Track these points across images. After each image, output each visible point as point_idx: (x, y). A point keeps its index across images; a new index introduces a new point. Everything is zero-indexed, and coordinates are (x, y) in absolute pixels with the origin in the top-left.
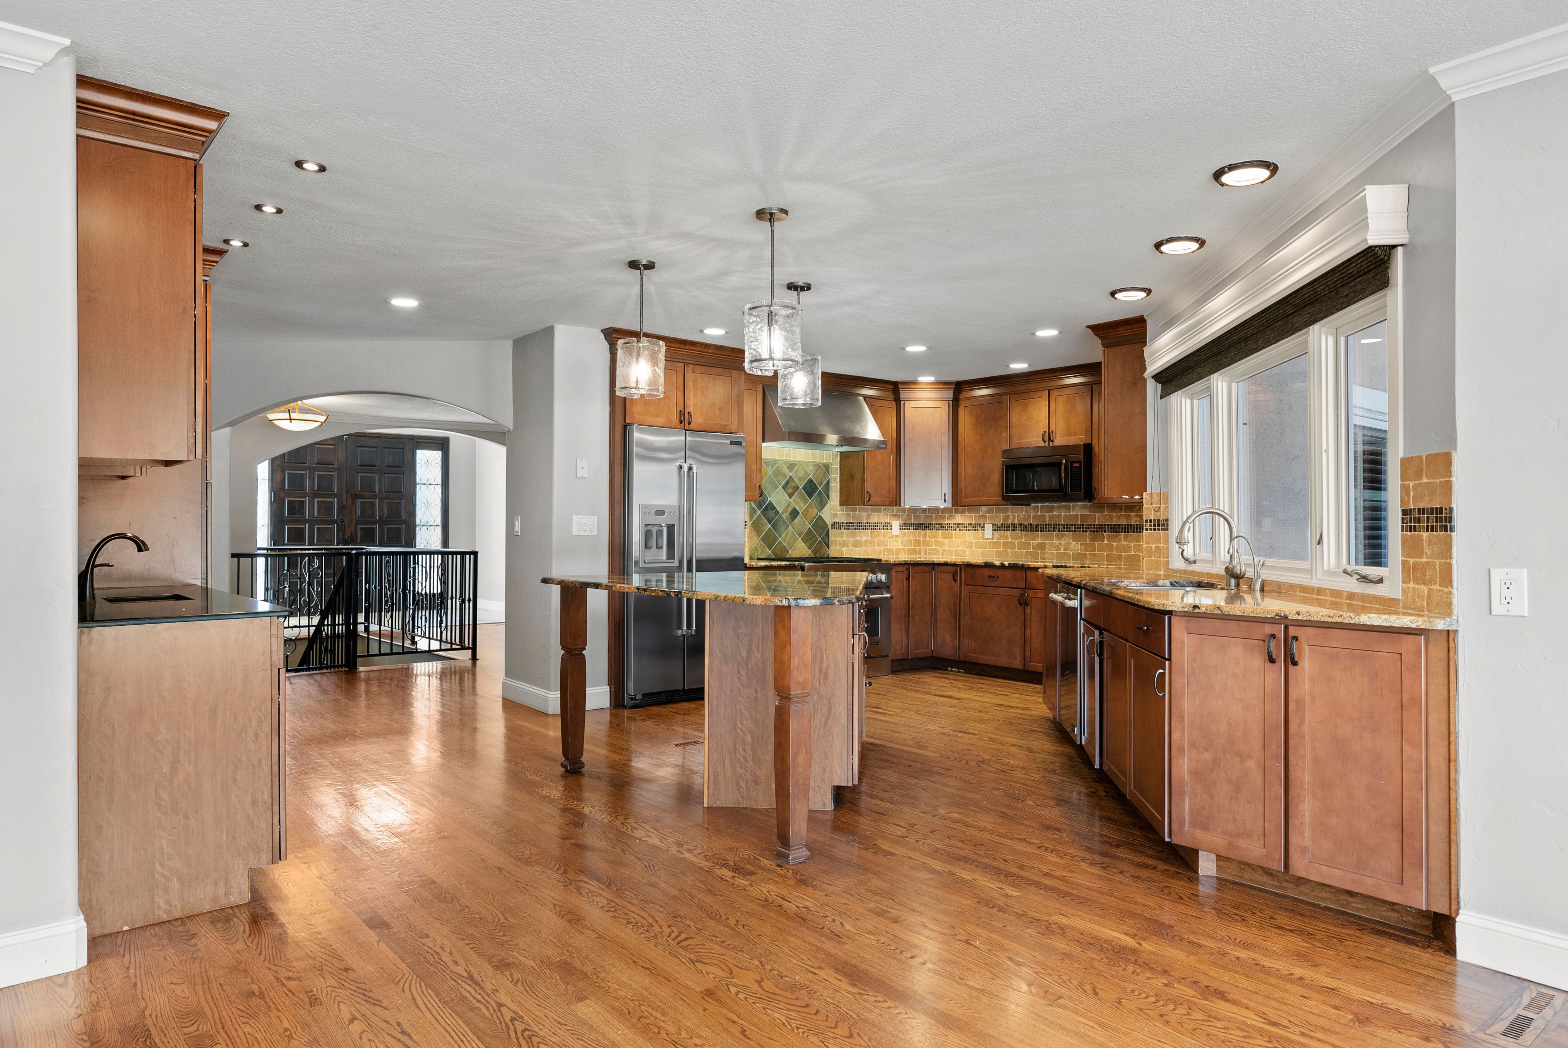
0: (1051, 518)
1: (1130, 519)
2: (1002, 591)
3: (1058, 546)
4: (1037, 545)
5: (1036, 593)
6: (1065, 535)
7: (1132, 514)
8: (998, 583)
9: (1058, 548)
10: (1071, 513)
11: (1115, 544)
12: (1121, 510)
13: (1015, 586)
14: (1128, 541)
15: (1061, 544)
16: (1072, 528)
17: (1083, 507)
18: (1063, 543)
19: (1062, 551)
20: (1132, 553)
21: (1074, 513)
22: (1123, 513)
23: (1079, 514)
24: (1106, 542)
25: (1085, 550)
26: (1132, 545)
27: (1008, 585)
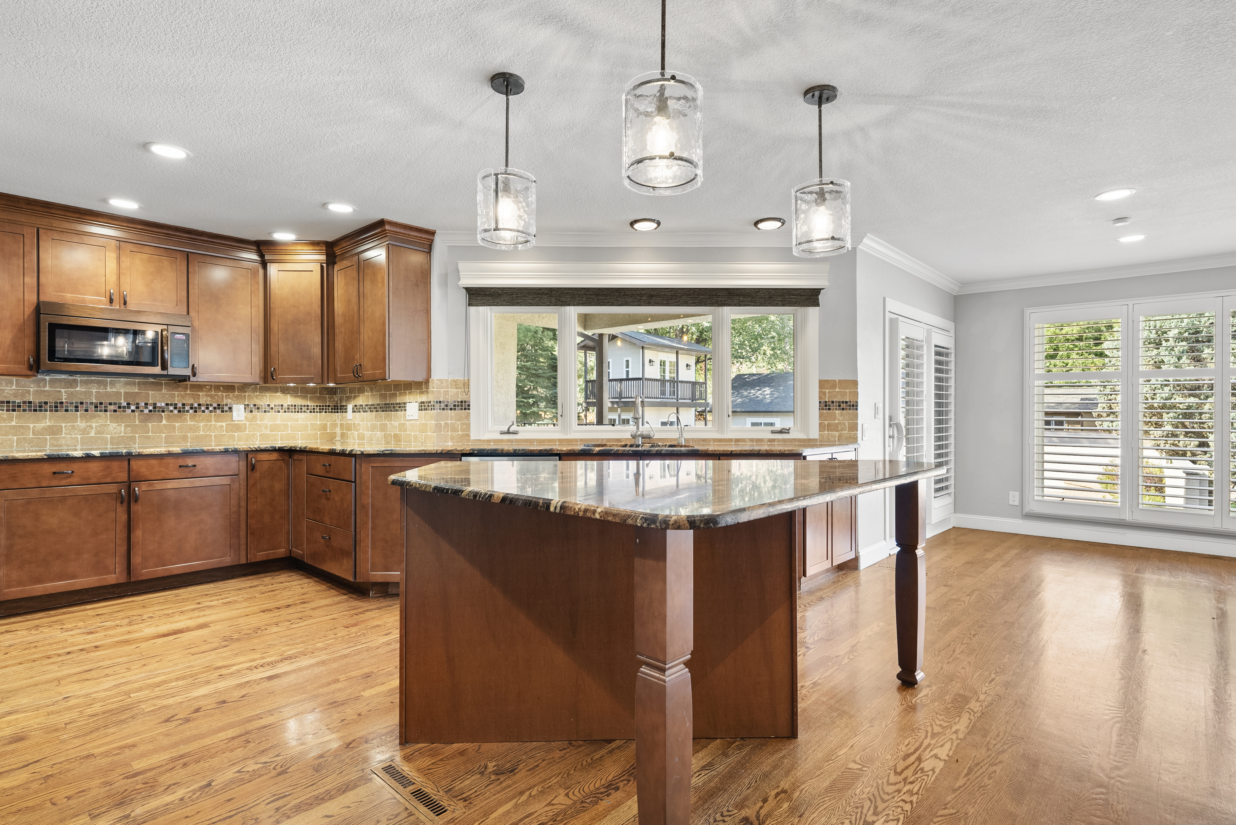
0: (70, 395)
1: (199, 399)
2: (82, 490)
3: (85, 429)
4: (44, 429)
5: (150, 485)
6: (99, 416)
7: (201, 394)
8: (74, 480)
9: (84, 431)
10: (109, 390)
11: (177, 424)
12: (210, 390)
13: (108, 480)
14: (196, 421)
15: (91, 427)
16: (112, 407)
17: (127, 384)
18: (94, 425)
19: (93, 434)
20: (201, 433)
21: (114, 390)
22: (188, 392)
23: (122, 391)
24: (164, 422)
25: (131, 433)
26: (201, 424)
27: (94, 480)
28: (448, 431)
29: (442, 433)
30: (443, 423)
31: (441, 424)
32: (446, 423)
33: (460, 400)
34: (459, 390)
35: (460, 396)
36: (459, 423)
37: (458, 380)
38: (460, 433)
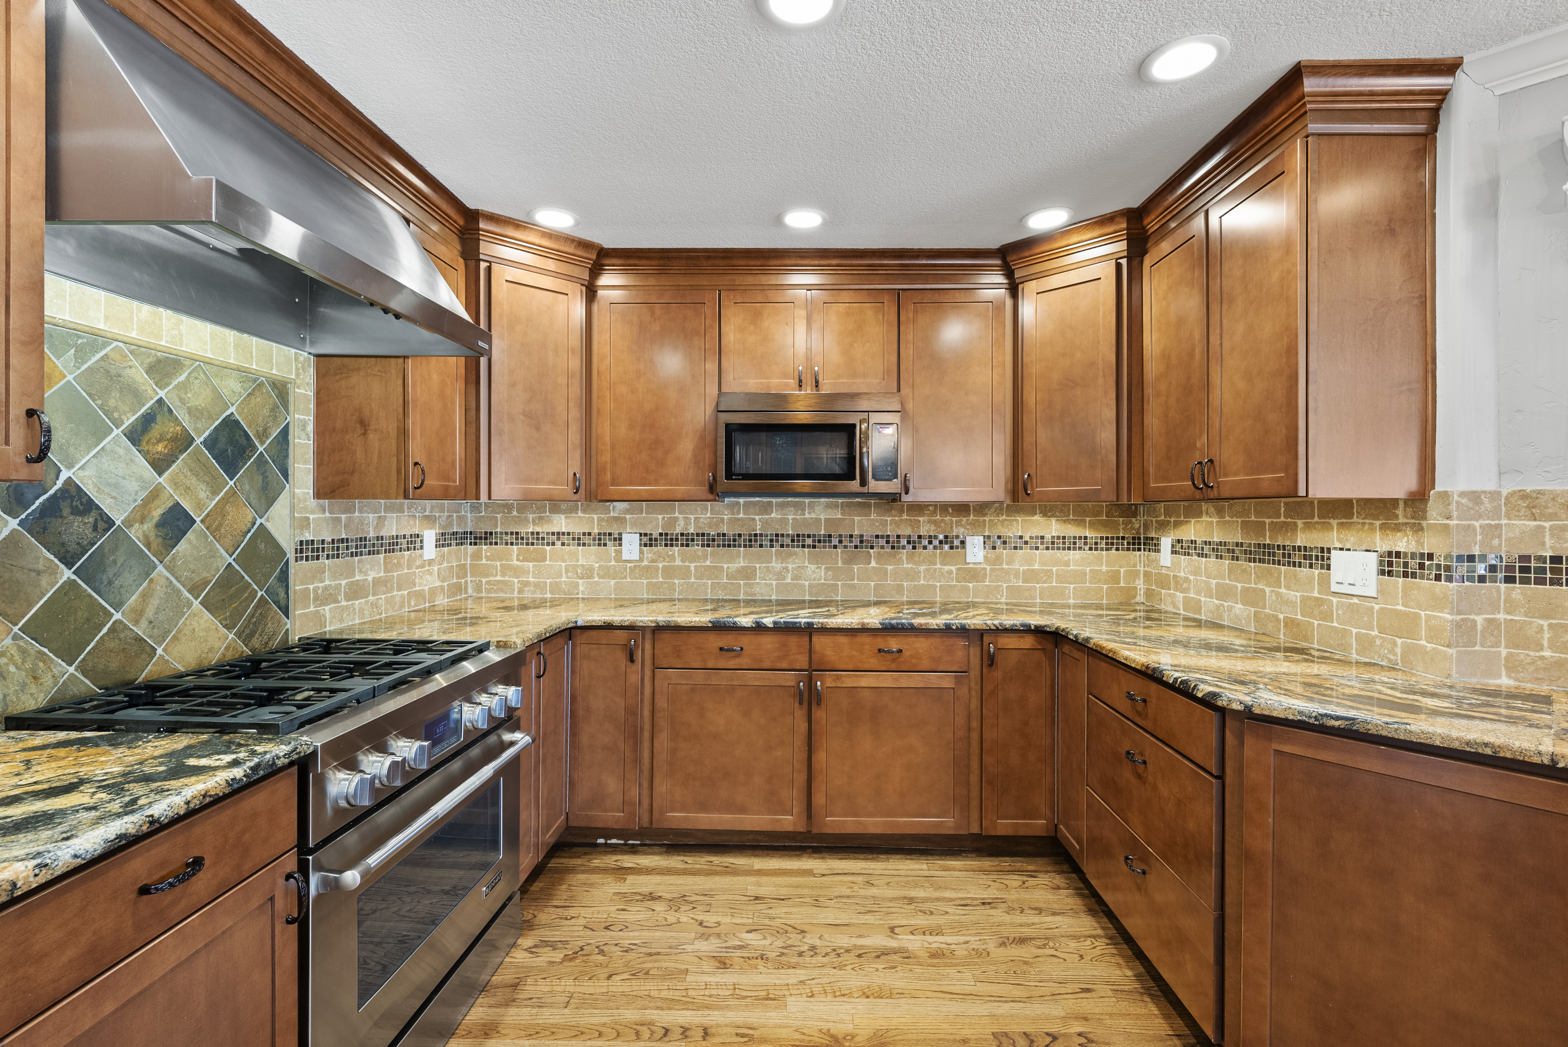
0: (765, 523)
1: (918, 527)
2: (753, 678)
3: (780, 573)
4: (738, 571)
5: (838, 678)
6: (796, 554)
7: (921, 519)
8: (744, 661)
9: (780, 576)
10: (807, 516)
11: (890, 568)
12: (934, 513)
13: (784, 665)
14: (915, 563)
15: (786, 568)
16: (809, 541)
17: (828, 506)
18: (790, 566)
19: (789, 580)
20: (922, 582)
21: (813, 516)
22: (905, 517)
23: (822, 517)
24: (873, 564)
25: (833, 579)
26: (922, 568)
27: (767, 664)
28: (1497, 644)
29: (1477, 648)
30: (1479, 619)
31: (1474, 622)
32: (1490, 621)
33: (1548, 554)
34: (1547, 525)
35: (1548, 541)
36: (1545, 623)
37: (1539, 492)
38: (1547, 653)
